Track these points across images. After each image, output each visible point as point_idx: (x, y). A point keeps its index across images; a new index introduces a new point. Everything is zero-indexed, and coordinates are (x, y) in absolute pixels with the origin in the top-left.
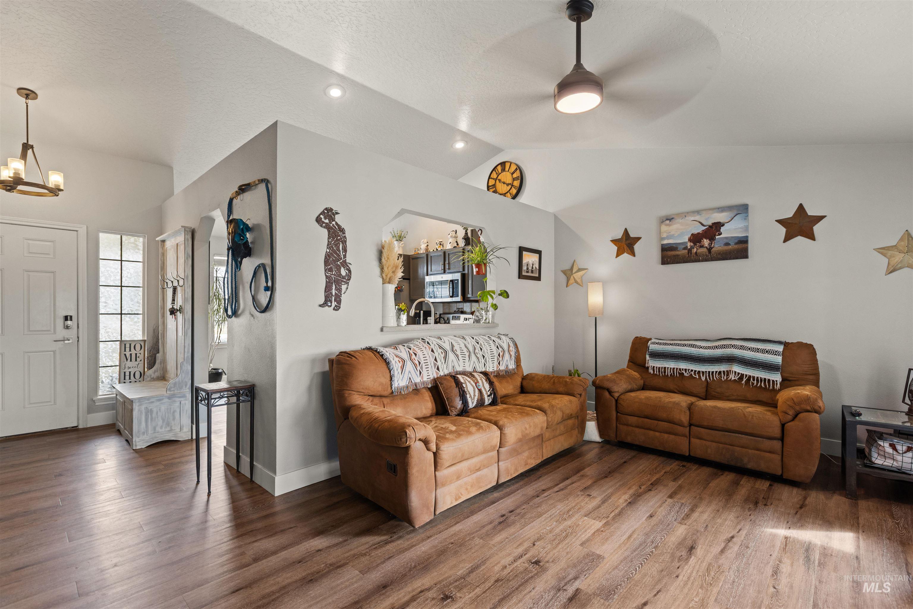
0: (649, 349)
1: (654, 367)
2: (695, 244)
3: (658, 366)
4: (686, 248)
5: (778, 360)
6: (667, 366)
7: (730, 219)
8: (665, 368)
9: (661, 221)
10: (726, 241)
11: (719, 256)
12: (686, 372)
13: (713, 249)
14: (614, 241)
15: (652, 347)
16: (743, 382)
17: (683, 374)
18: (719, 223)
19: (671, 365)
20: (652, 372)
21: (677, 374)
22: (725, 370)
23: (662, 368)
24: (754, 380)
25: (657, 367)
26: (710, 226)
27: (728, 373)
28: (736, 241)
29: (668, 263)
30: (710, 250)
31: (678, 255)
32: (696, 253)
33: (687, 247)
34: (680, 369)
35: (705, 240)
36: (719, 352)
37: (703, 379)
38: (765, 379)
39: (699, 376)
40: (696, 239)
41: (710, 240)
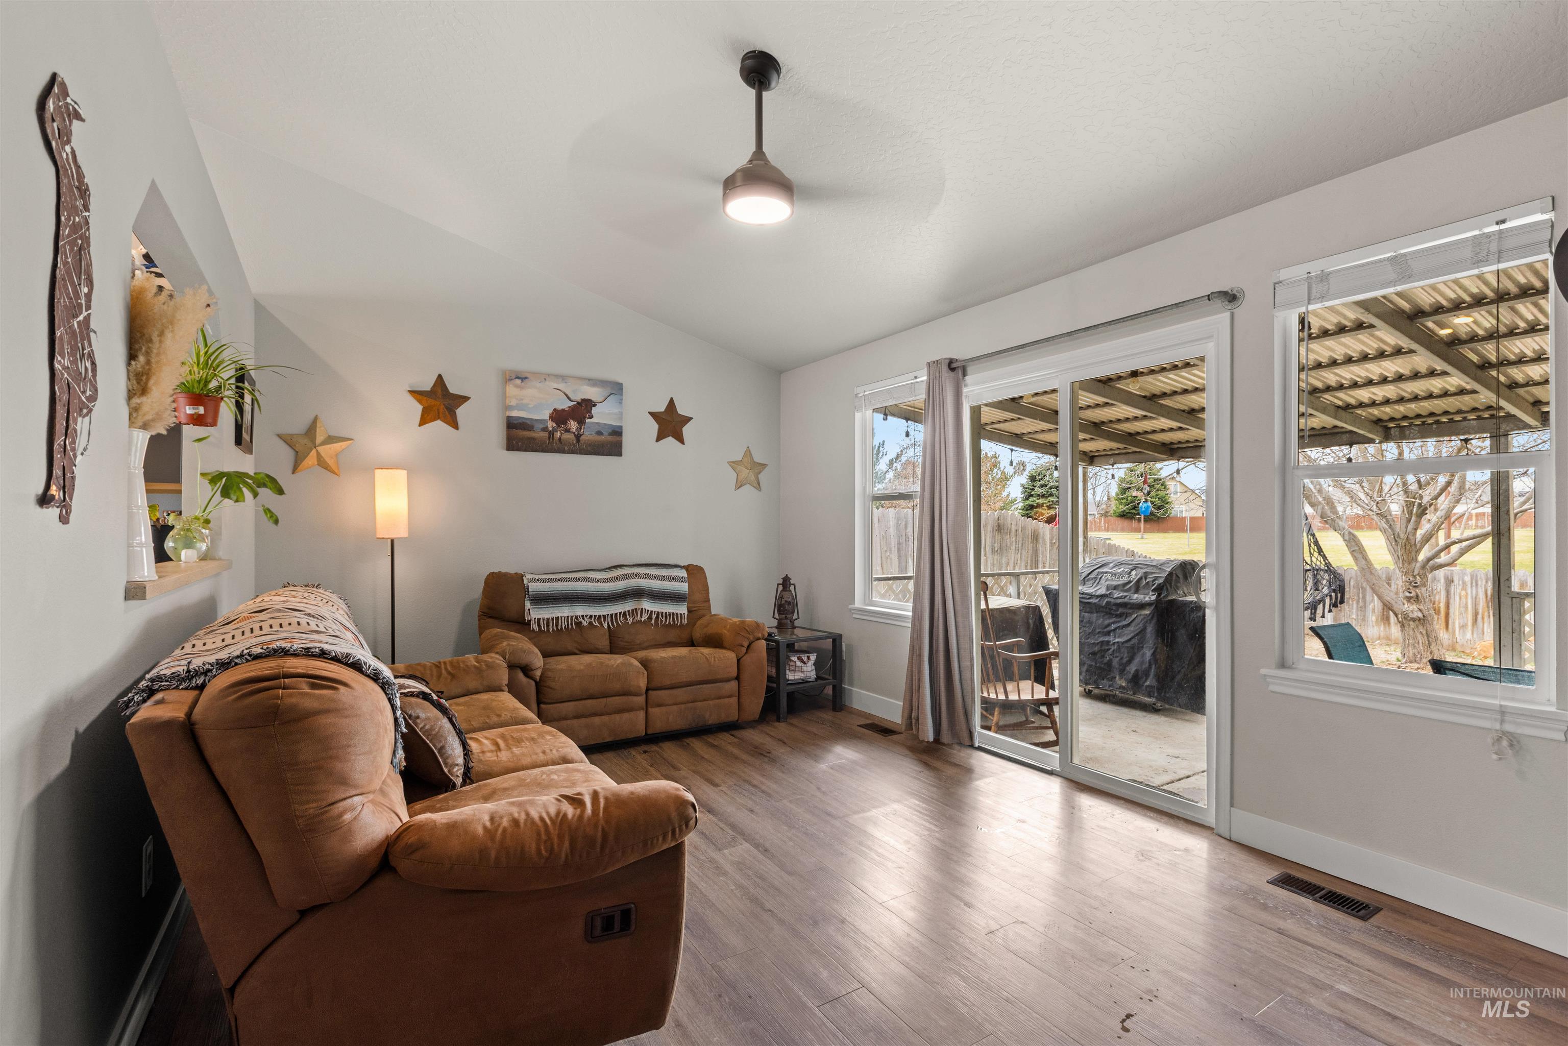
0: (528, 591)
1: (539, 620)
2: (559, 426)
3: (546, 616)
4: (545, 429)
5: (684, 587)
6: (560, 615)
7: (603, 398)
8: (557, 618)
9: (508, 378)
10: (597, 428)
11: (590, 449)
12: (583, 619)
13: (582, 437)
14: (416, 394)
15: (534, 587)
16: (653, 621)
17: (581, 623)
18: (590, 401)
19: (564, 612)
20: (536, 628)
21: (572, 624)
22: (630, 609)
23: (553, 619)
24: (662, 617)
25: (543, 620)
26: (578, 403)
27: (634, 612)
28: (610, 431)
29: (518, 449)
30: (578, 437)
31: (534, 439)
32: (560, 439)
33: (547, 427)
34: (576, 617)
35: (572, 422)
36: (621, 585)
37: (605, 625)
38: (673, 613)
39: (601, 623)
40: (560, 417)
41: (578, 423)
